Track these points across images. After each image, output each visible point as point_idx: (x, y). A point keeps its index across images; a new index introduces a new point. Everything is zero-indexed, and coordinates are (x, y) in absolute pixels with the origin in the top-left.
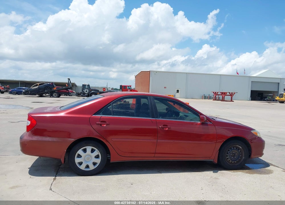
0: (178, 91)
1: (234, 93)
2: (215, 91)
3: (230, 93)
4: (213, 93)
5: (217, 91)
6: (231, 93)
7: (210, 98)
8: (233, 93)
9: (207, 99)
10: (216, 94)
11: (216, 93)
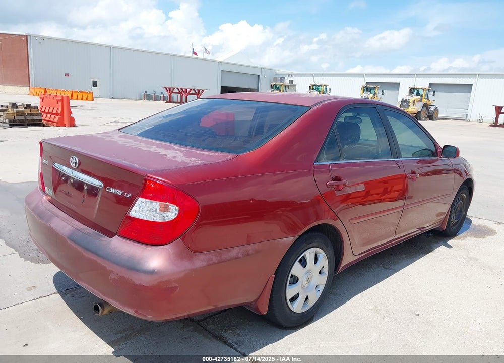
0: (95, 84)
1: (203, 91)
2: (168, 86)
3: (194, 90)
4: (165, 89)
5: (172, 86)
6: (196, 91)
7: (157, 98)
8: (200, 91)
9: (152, 99)
10: (170, 91)
11: (170, 88)
